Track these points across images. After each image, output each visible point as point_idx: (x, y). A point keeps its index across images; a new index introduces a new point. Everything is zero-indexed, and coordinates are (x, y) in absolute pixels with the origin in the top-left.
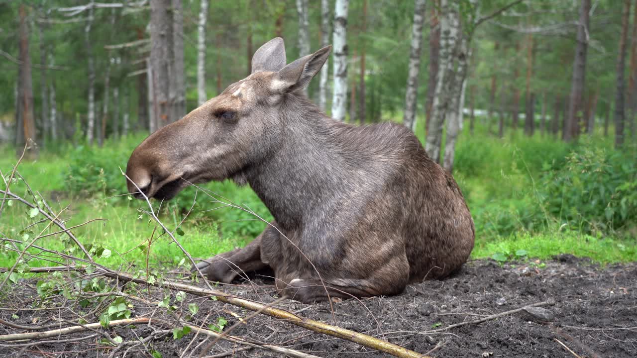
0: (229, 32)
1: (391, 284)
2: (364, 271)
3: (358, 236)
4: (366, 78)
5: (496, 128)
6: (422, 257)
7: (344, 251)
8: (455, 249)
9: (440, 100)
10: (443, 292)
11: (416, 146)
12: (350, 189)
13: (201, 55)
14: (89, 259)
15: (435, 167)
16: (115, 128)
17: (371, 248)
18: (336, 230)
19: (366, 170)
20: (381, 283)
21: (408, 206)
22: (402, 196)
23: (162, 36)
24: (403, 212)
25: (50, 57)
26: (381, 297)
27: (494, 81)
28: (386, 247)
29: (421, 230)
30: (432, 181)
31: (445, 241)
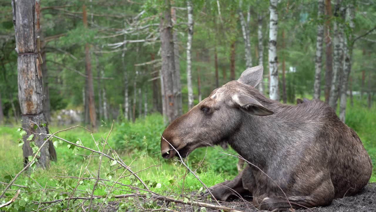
0: (203, 53)
1: (324, 198)
2: (307, 190)
3: (301, 169)
4: (286, 76)
5: (366, 102)
6: (342, 181)
7: (294, 180)
8: (361, 175)
9: (335, 86)
10: (356, 203)
11: (332, 113)
12: (293, 142)
13: (189, 67)
14: (147, 189)
15: (344, 126)
16: (140, 112)
17: (310, 176)
18: (288, 167)
19: (302, 130)
20: (319, 198)
21: (330, 149)
22: (326, 143)
23: (168, 57)
24: (327, 153)
25: (102, 72)
26: (319, 208)
27: (363, 74)
28: (319, 176)
29: (339, 164)
30: (343, 134)
31: (355, 170)
